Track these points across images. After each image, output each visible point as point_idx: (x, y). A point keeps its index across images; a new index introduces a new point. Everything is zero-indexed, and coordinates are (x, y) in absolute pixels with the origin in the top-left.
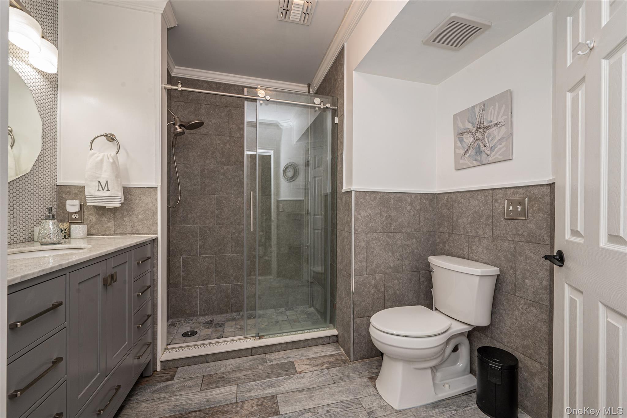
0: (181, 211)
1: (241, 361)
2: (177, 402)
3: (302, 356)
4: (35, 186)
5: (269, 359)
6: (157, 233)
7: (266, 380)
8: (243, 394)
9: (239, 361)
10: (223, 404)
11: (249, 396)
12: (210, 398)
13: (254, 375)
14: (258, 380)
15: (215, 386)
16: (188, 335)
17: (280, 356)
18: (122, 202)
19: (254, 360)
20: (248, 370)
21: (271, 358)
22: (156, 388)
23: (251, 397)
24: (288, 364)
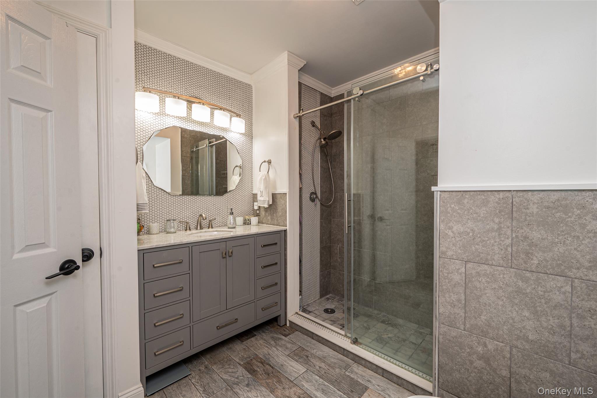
0: (339, 207)
1: (332, 354)
2: (272, 353)
3: (383, 390)
4: (239, 196)
5: (352, 369)
6: (286, 226)
7: (327, 384)
8: (302, 380)
9: (331, 353)
10: (285, 375)
11: (303, 385)
12: (285, 365)
13: (325, 373)
14: (322, 378)
15: (297, 359)
16: (329, 311)
17: (364, 374)
18: (271, 203)
19: (341, 360)
20: (327, 365)
21: (355, 370)
22: (276, 335)
23: (303, 386)
24: (361, 387)
